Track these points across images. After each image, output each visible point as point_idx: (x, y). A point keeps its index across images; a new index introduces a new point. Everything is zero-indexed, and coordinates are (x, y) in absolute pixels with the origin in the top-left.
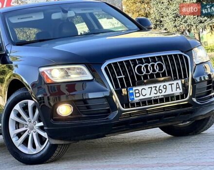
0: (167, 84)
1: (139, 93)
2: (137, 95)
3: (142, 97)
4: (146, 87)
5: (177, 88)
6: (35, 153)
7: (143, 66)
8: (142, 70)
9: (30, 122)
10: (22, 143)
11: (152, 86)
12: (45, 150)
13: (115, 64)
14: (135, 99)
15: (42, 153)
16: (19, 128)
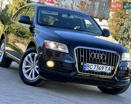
0: (104, 66)
1: (89, 66)
2: (88, 67)
3: (89, 69)
4: (93, 65)
5: (109, 70)
6: (31, 79)
7: (95, 54)
8: (94, 56)
9: (33, 64)
10: (27, 73)
11: (97, 65)
12: (36, 80)
13: (82, 49)
14: (86, 69)
15: (34, 81)
16: (27, 65)
